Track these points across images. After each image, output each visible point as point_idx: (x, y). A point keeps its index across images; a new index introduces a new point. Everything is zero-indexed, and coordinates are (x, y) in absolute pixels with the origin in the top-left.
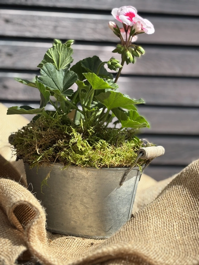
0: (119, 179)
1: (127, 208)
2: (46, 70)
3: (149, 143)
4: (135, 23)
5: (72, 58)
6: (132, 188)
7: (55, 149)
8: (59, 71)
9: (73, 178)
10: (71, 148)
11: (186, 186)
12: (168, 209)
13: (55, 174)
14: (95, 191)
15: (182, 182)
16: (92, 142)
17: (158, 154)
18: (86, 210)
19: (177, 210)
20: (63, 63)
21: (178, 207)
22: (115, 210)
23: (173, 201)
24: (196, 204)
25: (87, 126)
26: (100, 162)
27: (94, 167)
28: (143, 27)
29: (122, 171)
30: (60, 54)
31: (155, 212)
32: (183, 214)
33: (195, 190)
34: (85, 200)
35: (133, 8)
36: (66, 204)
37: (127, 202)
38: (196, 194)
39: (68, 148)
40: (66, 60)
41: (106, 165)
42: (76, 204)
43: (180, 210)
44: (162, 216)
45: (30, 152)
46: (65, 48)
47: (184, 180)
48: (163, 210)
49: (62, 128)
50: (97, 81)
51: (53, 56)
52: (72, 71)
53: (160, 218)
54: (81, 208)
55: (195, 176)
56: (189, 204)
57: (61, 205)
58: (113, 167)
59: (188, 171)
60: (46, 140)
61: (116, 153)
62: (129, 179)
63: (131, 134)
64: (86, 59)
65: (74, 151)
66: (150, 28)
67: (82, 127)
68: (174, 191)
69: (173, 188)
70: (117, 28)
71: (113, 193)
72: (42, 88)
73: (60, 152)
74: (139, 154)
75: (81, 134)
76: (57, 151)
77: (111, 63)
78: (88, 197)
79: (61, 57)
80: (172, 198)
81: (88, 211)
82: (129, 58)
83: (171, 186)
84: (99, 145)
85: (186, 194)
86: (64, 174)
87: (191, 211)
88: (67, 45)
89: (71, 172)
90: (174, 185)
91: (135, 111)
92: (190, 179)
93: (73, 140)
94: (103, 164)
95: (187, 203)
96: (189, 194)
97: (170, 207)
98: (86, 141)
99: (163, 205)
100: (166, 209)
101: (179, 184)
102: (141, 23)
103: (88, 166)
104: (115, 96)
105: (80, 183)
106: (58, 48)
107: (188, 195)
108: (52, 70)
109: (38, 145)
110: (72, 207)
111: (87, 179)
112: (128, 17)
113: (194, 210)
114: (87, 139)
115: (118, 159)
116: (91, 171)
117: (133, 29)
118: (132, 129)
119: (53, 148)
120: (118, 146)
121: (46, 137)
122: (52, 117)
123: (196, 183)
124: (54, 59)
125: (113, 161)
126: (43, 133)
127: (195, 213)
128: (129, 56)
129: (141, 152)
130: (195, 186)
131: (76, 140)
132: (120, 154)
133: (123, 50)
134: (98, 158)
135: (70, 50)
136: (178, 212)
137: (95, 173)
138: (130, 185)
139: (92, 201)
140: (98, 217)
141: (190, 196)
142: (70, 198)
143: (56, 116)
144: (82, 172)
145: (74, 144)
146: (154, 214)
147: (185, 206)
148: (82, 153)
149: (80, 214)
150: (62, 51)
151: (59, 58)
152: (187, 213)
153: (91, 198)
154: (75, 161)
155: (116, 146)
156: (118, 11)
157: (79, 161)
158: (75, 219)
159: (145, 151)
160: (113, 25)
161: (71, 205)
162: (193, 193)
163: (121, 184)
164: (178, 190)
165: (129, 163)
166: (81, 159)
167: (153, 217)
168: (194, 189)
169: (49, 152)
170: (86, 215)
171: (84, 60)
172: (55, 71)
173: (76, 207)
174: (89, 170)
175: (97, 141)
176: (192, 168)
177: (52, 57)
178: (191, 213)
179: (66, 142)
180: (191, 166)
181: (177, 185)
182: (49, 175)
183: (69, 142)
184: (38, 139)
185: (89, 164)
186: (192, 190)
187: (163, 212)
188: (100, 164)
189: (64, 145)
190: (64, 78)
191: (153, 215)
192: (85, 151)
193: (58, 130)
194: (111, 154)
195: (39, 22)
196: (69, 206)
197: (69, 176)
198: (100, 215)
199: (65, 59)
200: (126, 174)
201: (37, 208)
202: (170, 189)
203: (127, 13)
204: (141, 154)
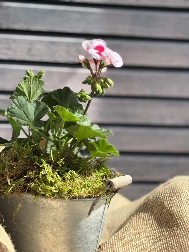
0: (88, 209)
1: (96, 235)
2: (17, 103)
3: (117, 173)
4: (104, 57)
5: (43, 89)
6: (101, 216)
7: (26, 179)
8: (30, 102)
9: (43, 208)
10: (41, 179)
11: (152, 214)
12: (134, 240)
13: (26, 203)
14: (65, 221)
15: (149, 209)
16: (62, 173)
17: (125, 184)
18: (56, 239)
19: (143, 241)
20: (34, 94)
21: (144, 237)
22: (84, 239)
23: (139, 231)
24: (162, 234)
25: (57, 157)
26: (69, 193)
27: (64, 198)
28: (112, 61)
29: (90, 202)
30: (31, 87)
31: (122, 243)
32: (149, 246)
33: (161, 220)
34: (55, 229)
35: (102, 41)
36: (37, 233)
37: (95, 230)
38: (161, 224)
39: (39, 179)
40: (38, 92)
41: (75, 196)
42: (46, 233)
43: (146, 241)
44: (128, 248)
45: (2, 182)
46: (36, 80)
47: (151, 207)
48: (129, 241)
49: (32, 159)
50: (67, 114)
51: (24, 88)
52: (43, 103)
53: (126, 250)
54: (51, 236)
55: (161, 204)
56: (155, 234)
57: (32, 233)
58: (82, 198)
59: (155, 199)
60: (17, 171)
61: (85, 184)
62: (97, 208)
63: (100, 163)
64: (57, 90)
65: (44, 183)
66: (118, 62)
67: (52, 158)
68: (141, 219)
69: (140, 215)
70: (86, 62)
71: (82, 223)
72: (13, 122)
73: (31, 183)
74: (107, 185)
75: (51, 165)
76: (28, 182)
77: (81, 96)
78: (58, 227)
79: (32, 89)
80: (138, 227)
81: (58, 240)
82: (98, 91)
83: (139, 212)
84: (68, 176)
85: (152, 223)
86: (35, 204)
87: (156, 242)
88: (39, 76)
89: (41, 202)
90: (141, 212)
91: (104, 139)
92: (156, 207)
93: (43, 172)
94: (73, 196)
95: (153, 233)
96: (155, 223)
97: (137, 237)
98: (56, 172)
99: (130, 235)
100: (132, 241)
101: (146, 211)
102: (109, 57)
103: (58, 197)
104: (84, 129)
105: (50, 212)
106: (29, 80)
107: (154, 225)
108: (23, 103)
109: (9, 175)
110: (42, 235)
111: (57, 209)
112: (97, 51)
113: (159, 241)
114: (57, 170)
115: (87, 191)
116: (61, 202)
117: (102, 63)
118: (101, 158)
119: (24, 178)
120: (87, 176)
121: (18, 168)
122: (24, 147)
123: (162, 212)
124: (26, 92)
125: (81, 193)
126: (14, 164)
127: (160, 245)
128: (98, 88)
129: (109, 184)
130: (161, 216)
131: (46, 172)
132: (89, 185)
133: (93, 82)
134: (68, 190)
135: (41, 83)
136: (144, 243)
137: (65, 204)
138: (98, 214)
139: (61, 230)
140: (67, 245)
141: (156, 226)
142: (41, 227)
143: (27, 146)
144: (52, 203)
145: (45, 175)
146: (121, 246)
147: (150, 237)
148: (52, 184)
149: (50, 243)
150: (33, 84)
151: (30, 90)
152: (153, 245)
153: (61, 228)
154: (46, 192)
155: (85, 176)
156: (88, 43)
157: (49, 192)
158: (46, 247)
159: (113, 183)
160: (83, 59)
161: (41, 233)
162: (158, 222)
163: (89, 214)
164: (145, 218)
165: (97, 193)
166: (51, 191)
167: (119, 249)
168: (160, 218)
169: (20, 183)
170: (55, 244)
171: (55, 91)
172: (27, 103)
173: (47, 235)
174: (59, 201)
175: (67, 171)
176: (158, 196)
177: (23, 90)
178: (156, 244)
179: (37, 173)
180: (158, 193)
181: (144, 212)
182: (20, 205)
183: (39, 173)
184: (10, 170)
185: (59, 195)
186: (158, 219)
187: (129, 243)
188: (69, 196)
189: (35, 176)
190: (35, 109)
191: (119, 247)
192: (54, 182)
193: (29, 161)
194: (80, 184)
195: (13, 46)
196: (40, 235)
197: (40, 205)
198: (69, 244)
199: (36, 91)
200: (95, 204)
201: (6, 246)
202: (137, 215)
203: (97, 46)
204: (109, 186)
